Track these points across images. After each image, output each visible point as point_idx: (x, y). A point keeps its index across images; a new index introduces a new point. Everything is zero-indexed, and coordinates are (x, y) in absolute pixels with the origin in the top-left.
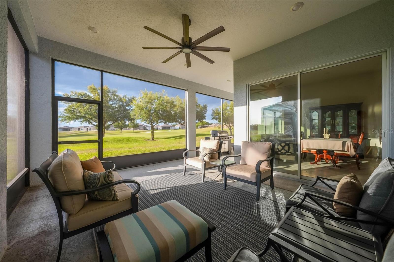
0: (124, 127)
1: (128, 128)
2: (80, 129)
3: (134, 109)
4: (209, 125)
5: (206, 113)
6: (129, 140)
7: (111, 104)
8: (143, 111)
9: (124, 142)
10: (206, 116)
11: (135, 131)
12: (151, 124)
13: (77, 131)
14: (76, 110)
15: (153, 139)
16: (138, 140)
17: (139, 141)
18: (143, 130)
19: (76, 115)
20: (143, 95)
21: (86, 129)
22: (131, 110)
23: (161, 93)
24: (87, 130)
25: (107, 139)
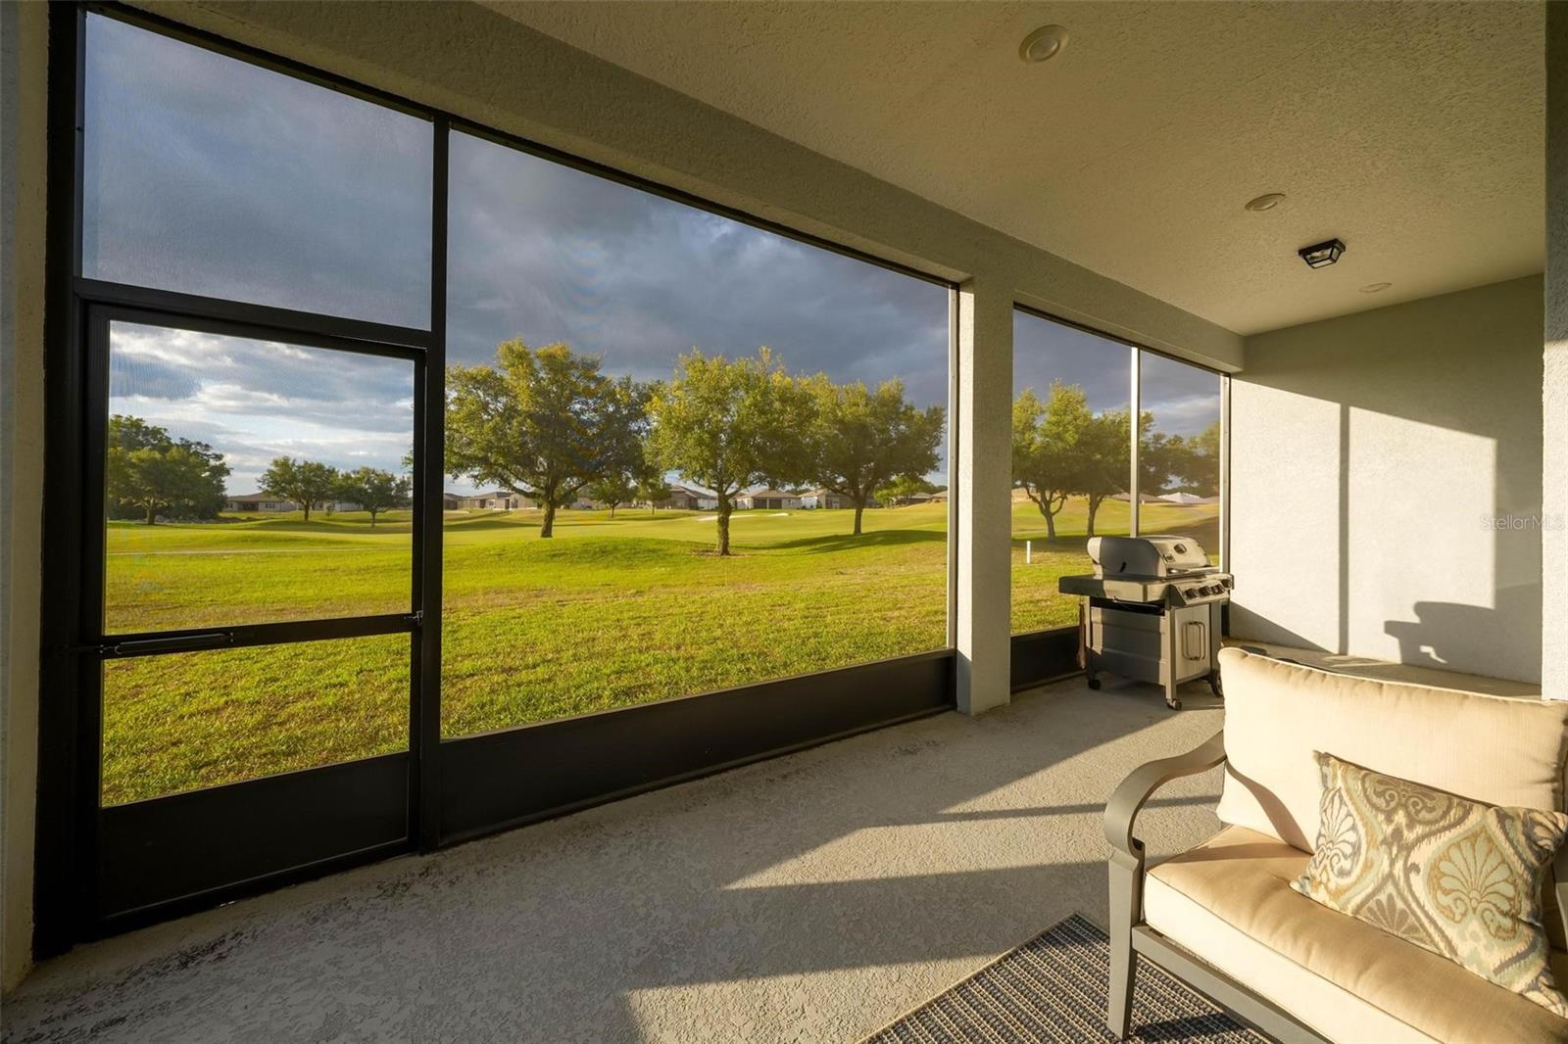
0: (622, 499)
1: (635, 502)
2: (487, 504)
3: (656, 431)
4: (932, 493)
5: (938, 444)
6: (635, 553)
7: (576, 413)
8: (689, 435)
9: (617, 558)
10: (939, 457)
11: (658, 512)
12: (720, 490)
13: (478, 511)
14: (457, 435)
15: (725, 551)
16: (670, 552)
17: (672, 555)
18: (688, 511)
19: (455, 454)
20: (690, 372)
21: (503, 502)
22: (644, 434)
23: (757, 363)
24: (507, 507)
25: (559, 547)
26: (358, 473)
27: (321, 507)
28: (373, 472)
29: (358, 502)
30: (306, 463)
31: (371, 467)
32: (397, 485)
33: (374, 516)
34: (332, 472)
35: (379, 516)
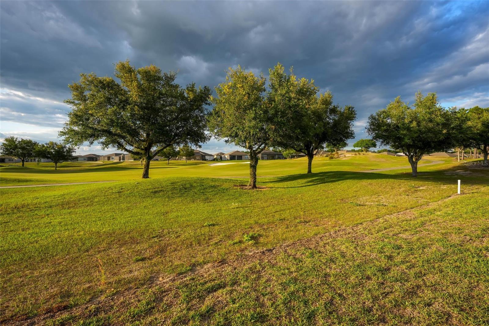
0: (173, 156)
1: (178, 157)
2: (111, 159)
11: (189, 162)
13: (107, 162)
15: (254, 186)
18: (201, 161)
21: (118, 158)
24: (120, 160)
25: (157, 185)
26: (48, 144)
27: (35, 160)
28: (56, 144)
29: (48, 158)
30: (22, 140)
31: (54, 142)
32: (67, 150)
33: (56, 165)
34: (35, 144)
35: (58, 164)
